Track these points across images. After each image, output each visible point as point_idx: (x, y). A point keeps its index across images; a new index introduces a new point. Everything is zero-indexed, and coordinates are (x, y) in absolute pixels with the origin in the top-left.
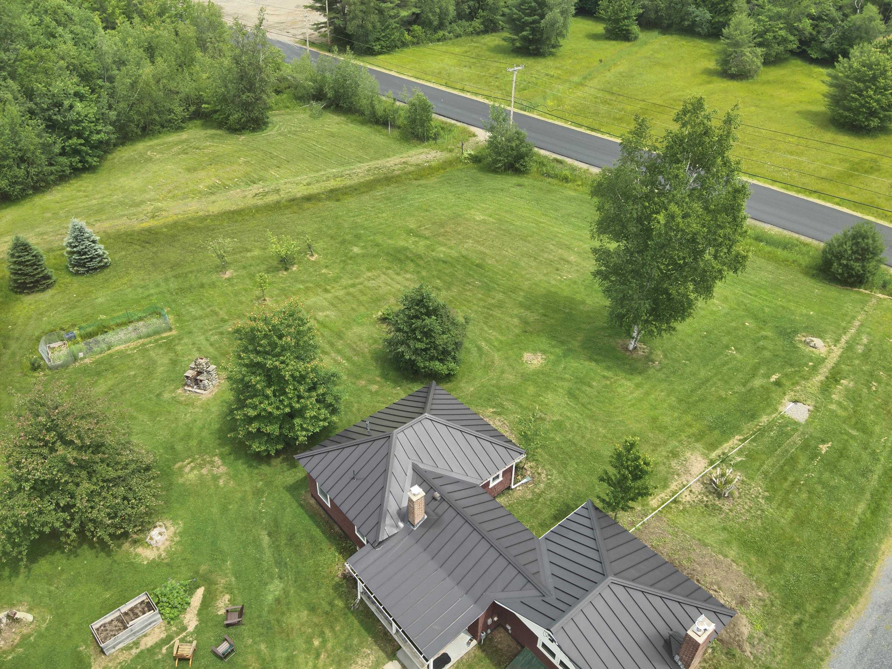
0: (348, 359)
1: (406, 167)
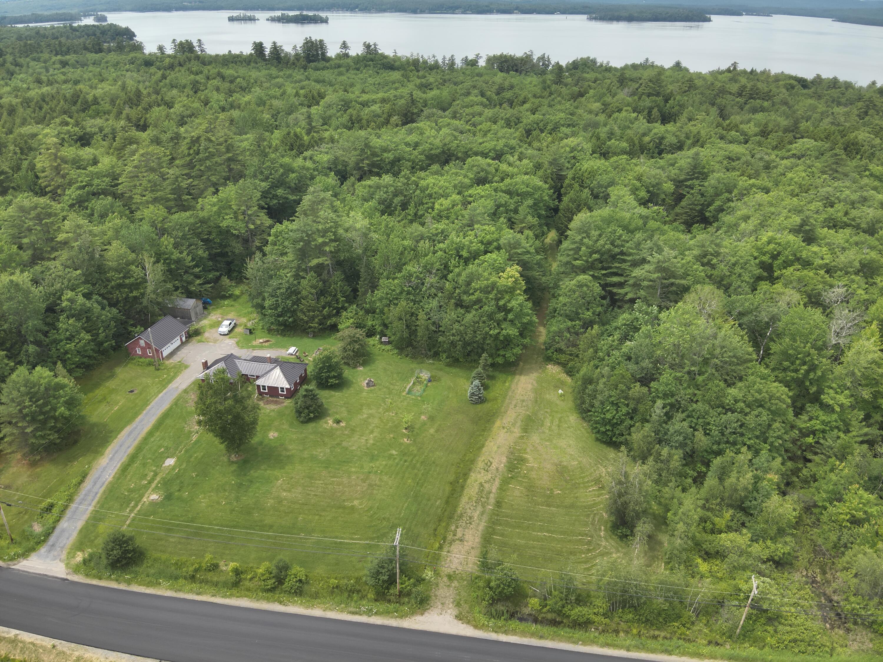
0: (336, 405)
1: (455, 535)
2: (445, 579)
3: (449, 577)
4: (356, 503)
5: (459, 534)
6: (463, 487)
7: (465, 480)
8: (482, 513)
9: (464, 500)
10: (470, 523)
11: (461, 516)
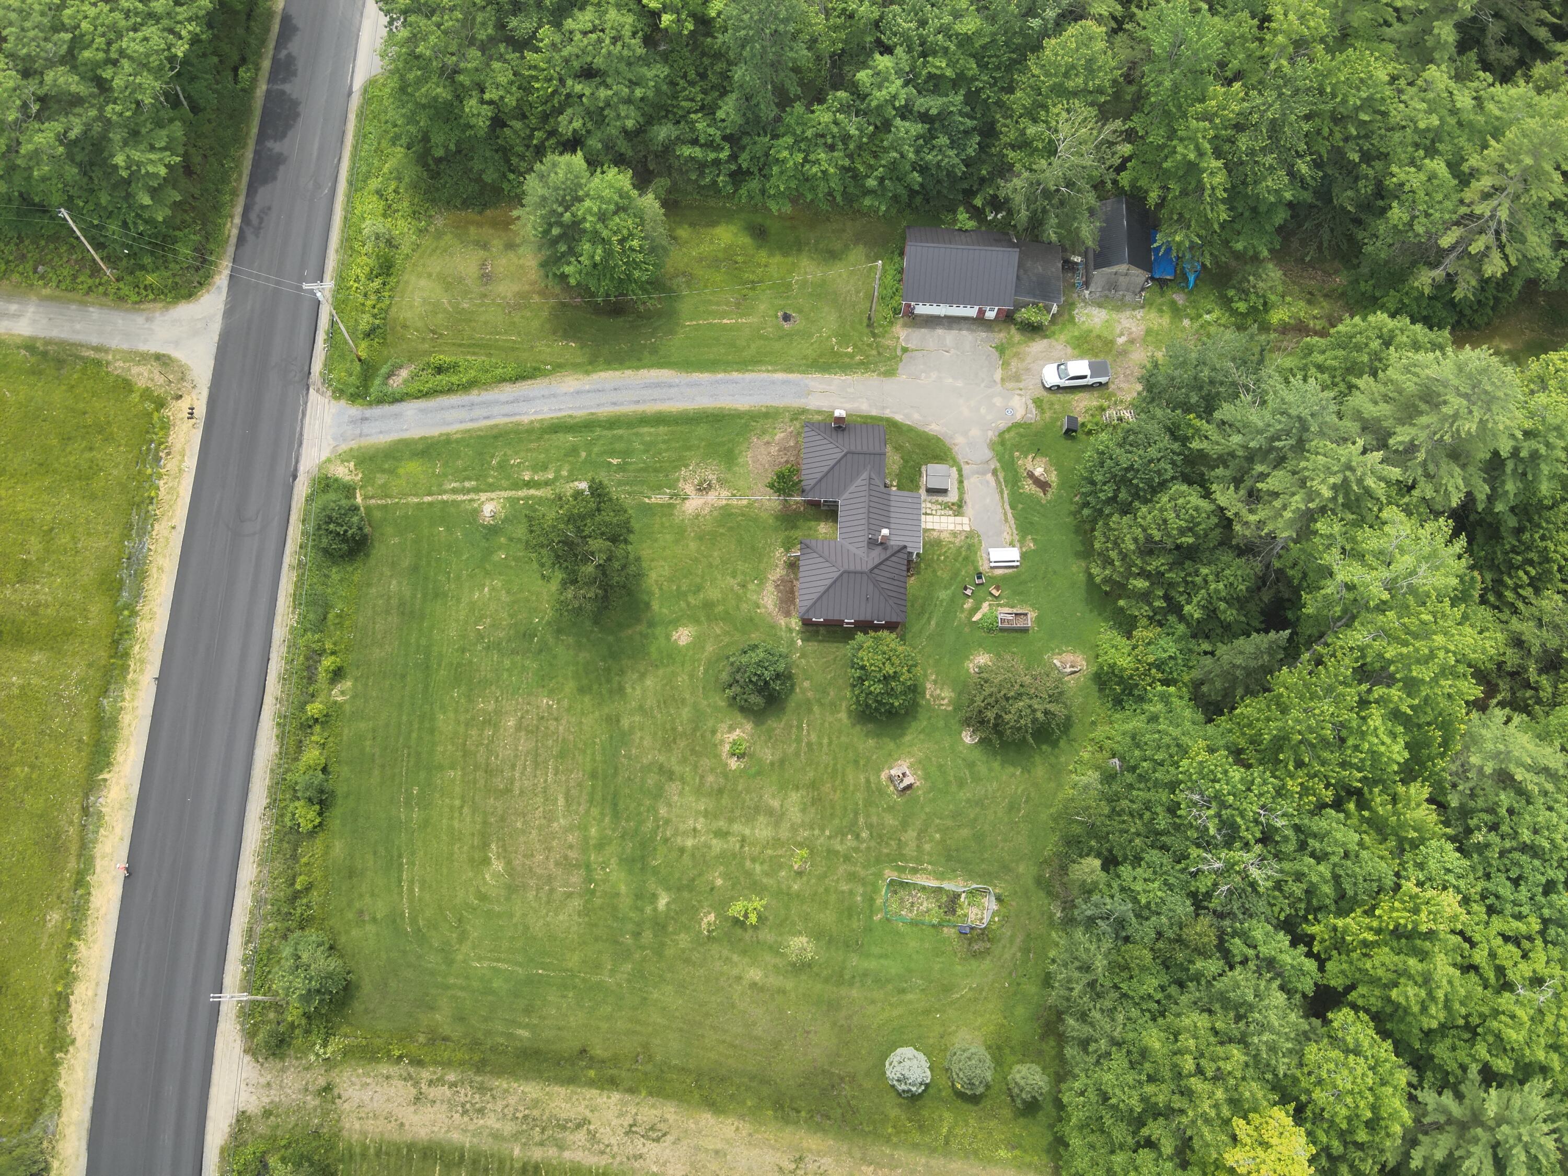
0: (800, 727)
1: (431, 1083)
2: (322, 1082)
3: (328, 1088)
4: (498, 866)
5: (433, 1092)
6: (571, 1081)
7: (591, 1083)
8: (496, 1136)
9: (532, 1090)
10: (465, 1112)
11: (482, 1089)
